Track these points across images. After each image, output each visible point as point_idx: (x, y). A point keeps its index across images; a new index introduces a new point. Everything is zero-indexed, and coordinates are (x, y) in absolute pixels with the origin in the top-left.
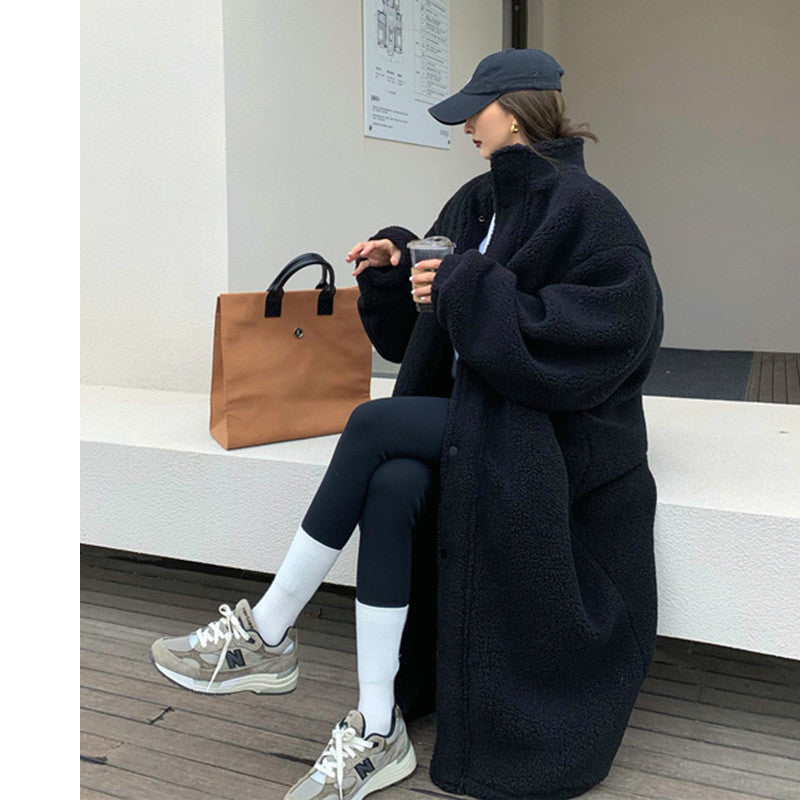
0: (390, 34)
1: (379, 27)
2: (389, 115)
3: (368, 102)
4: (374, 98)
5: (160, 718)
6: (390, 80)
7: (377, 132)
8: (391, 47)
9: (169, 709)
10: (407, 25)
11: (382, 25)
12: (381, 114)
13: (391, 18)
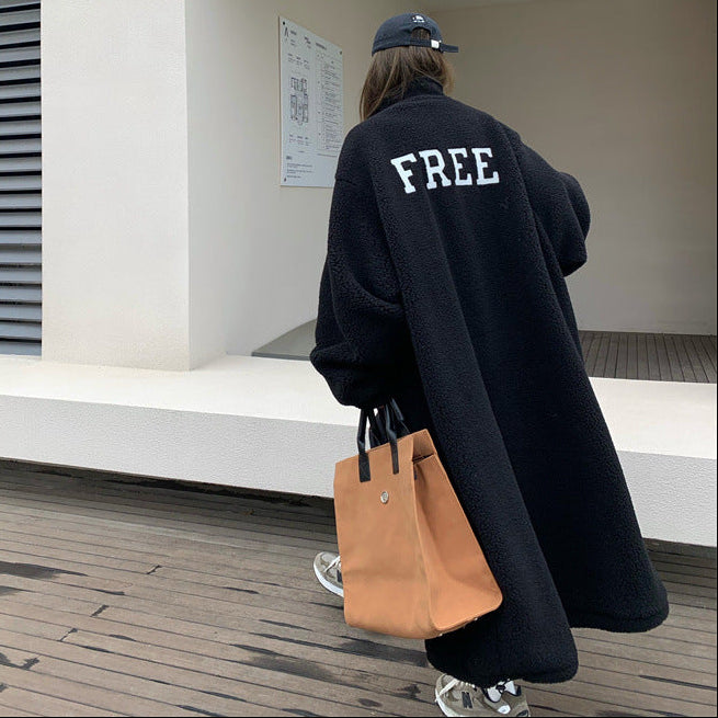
0: (300, 110)
1: (292, 107)
2: (300, 168)
3: (284, 161)
4: (288, 158)
5: (154, 571)
6: (300, 143)
7: (290, 182)
8: (300, 118)
9: (159, 566)
10: (312, 102)
11: (294, 104)
12: (293, 170)
13: (301, 99)
